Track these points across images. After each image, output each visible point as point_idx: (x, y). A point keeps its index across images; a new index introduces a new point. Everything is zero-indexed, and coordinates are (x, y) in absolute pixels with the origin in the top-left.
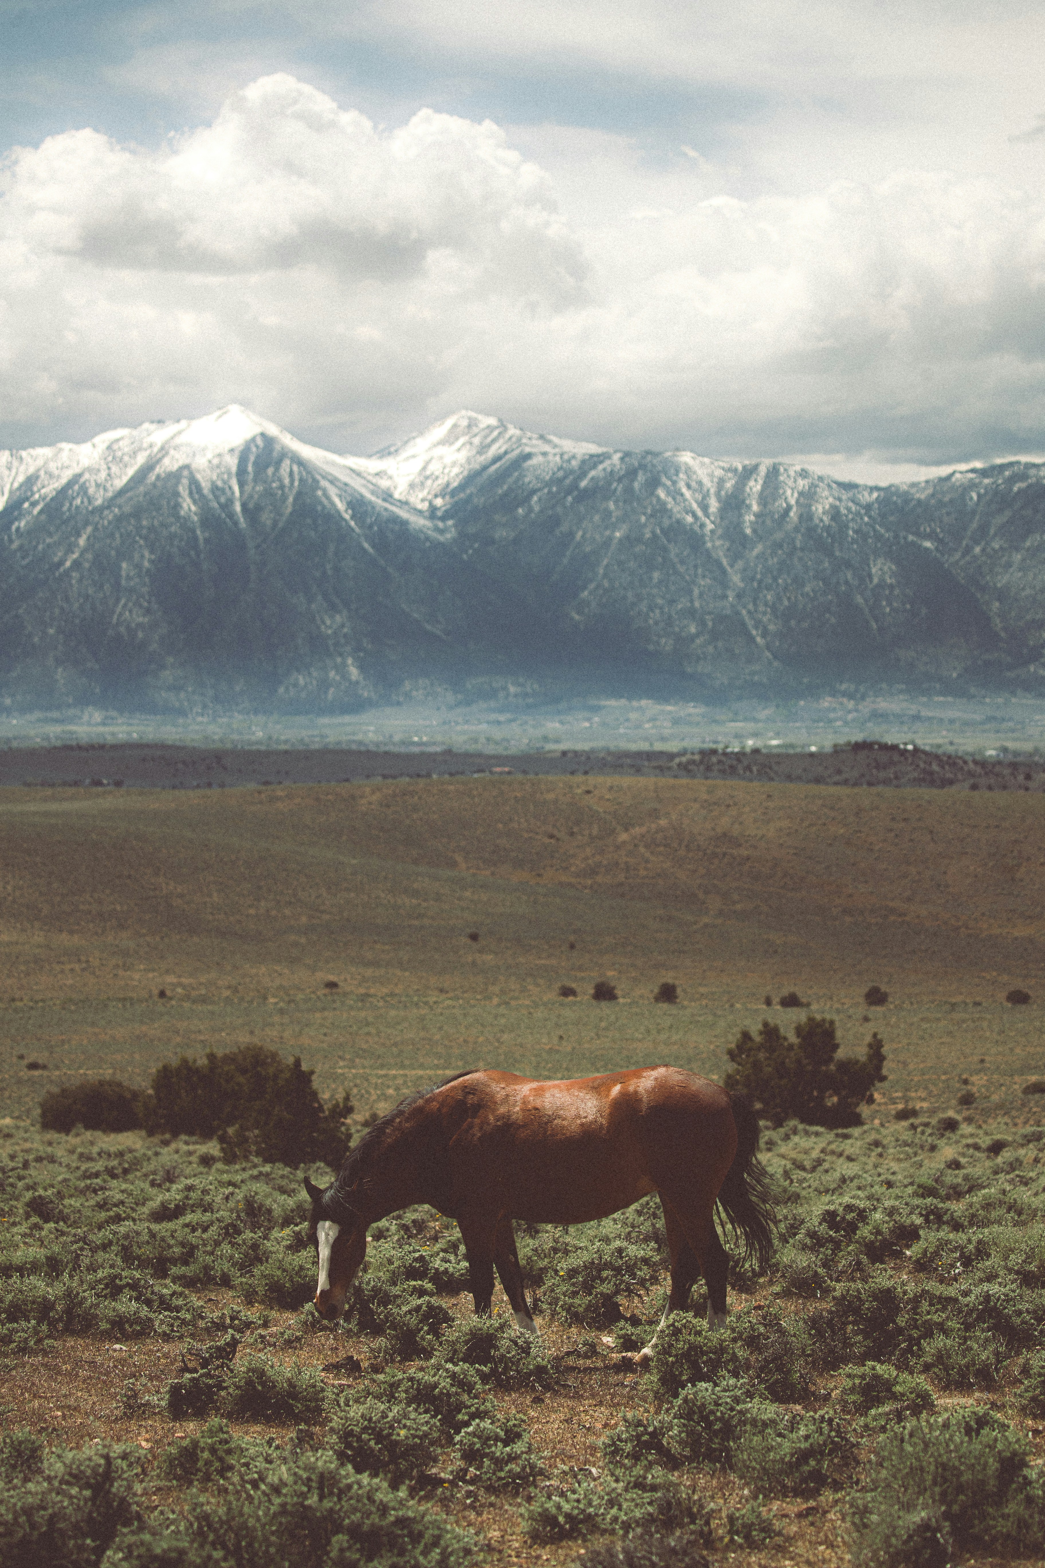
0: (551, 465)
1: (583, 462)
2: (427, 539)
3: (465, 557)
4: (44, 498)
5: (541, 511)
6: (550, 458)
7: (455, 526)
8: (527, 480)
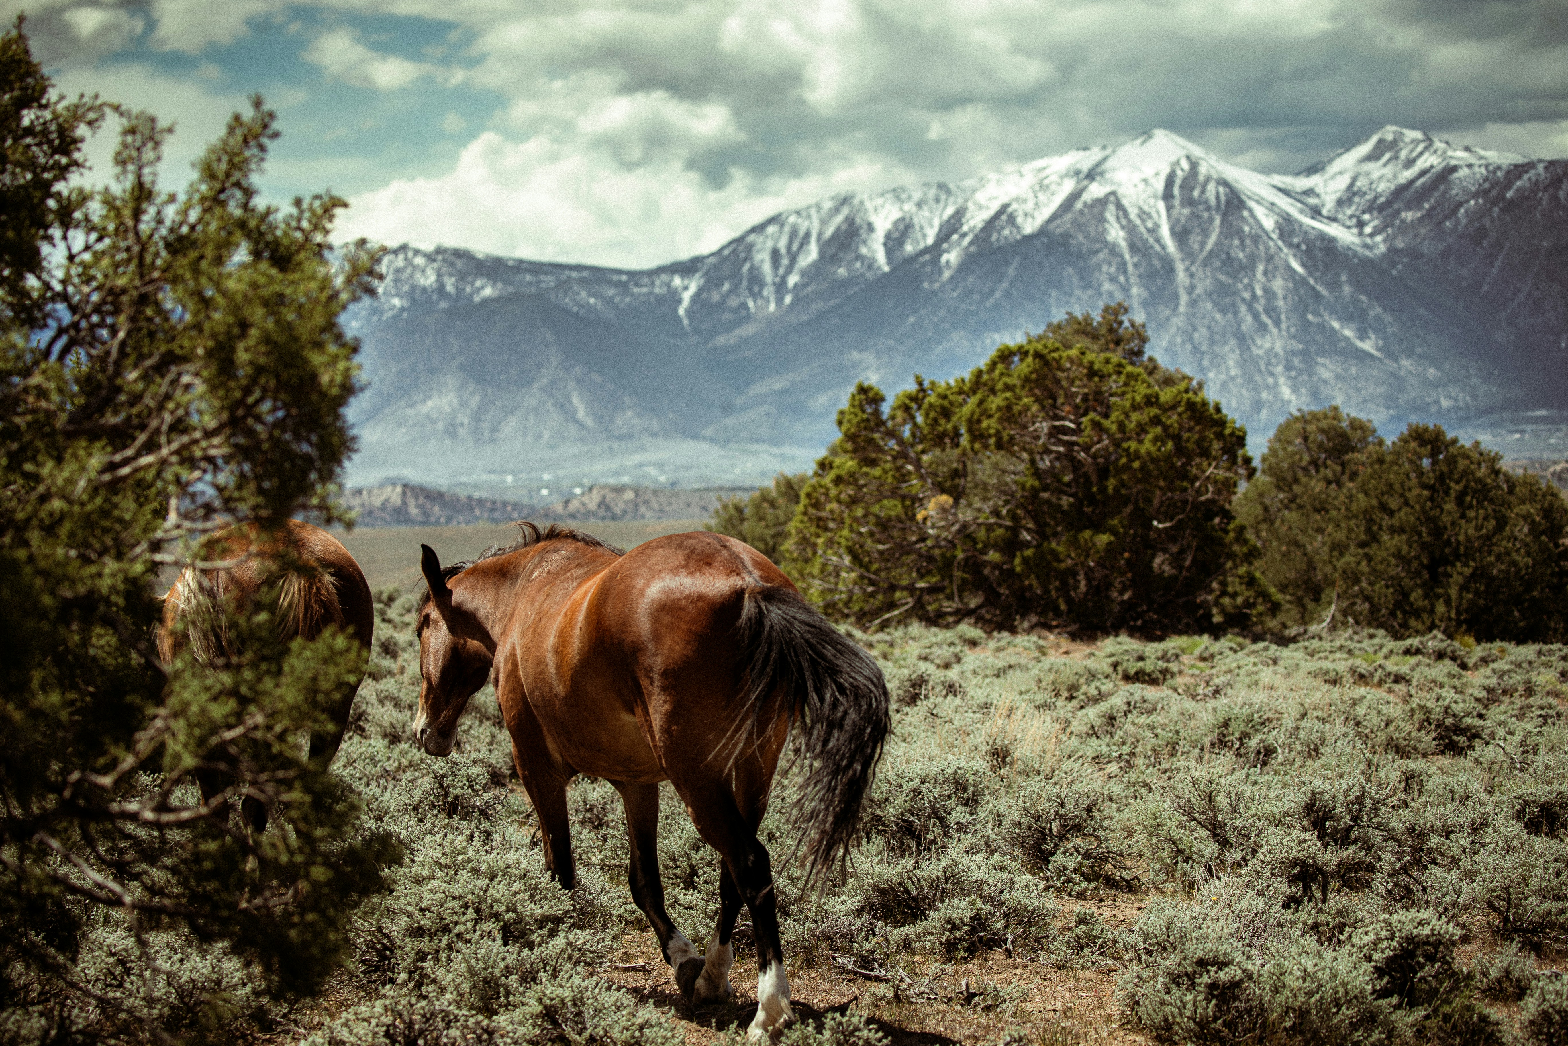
0: (1478, 176)
1: (1508, 172)
2: (1355, 255)
3: (1394, 272)
4: (971, 229)
5: (1468, 223)
6: (1476, 169)
7: (1385, 241)
8: (1454, 192)
